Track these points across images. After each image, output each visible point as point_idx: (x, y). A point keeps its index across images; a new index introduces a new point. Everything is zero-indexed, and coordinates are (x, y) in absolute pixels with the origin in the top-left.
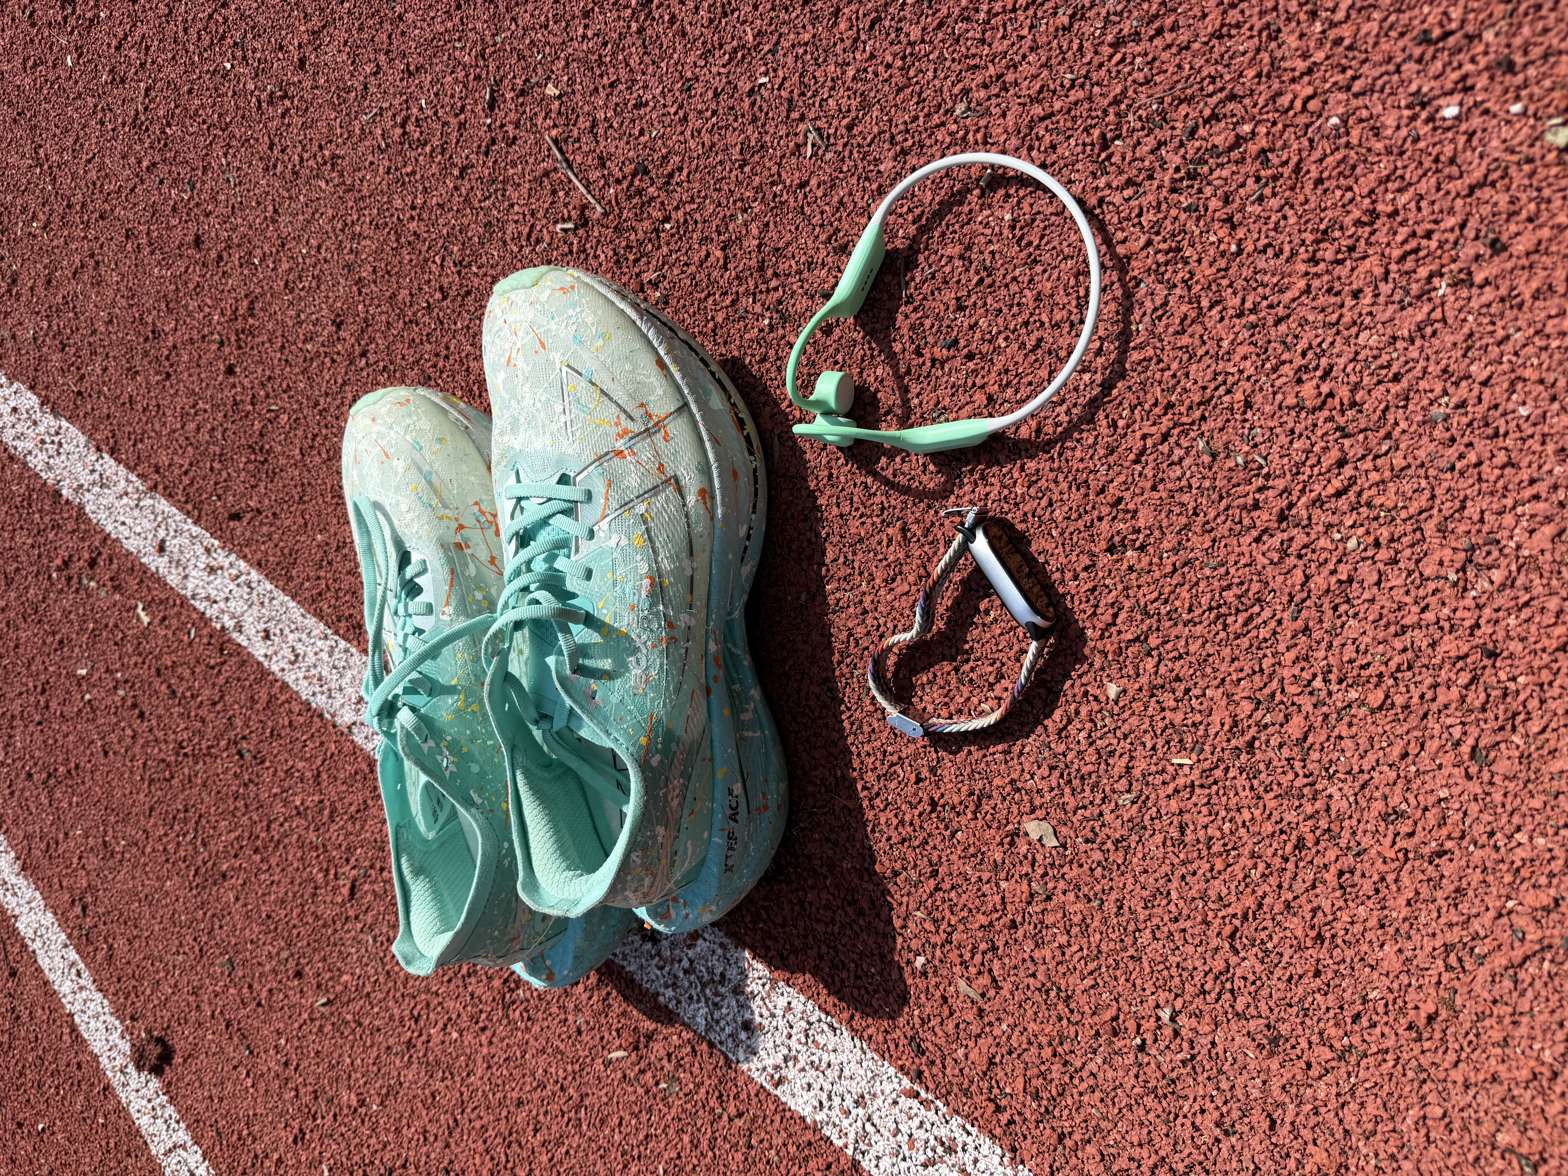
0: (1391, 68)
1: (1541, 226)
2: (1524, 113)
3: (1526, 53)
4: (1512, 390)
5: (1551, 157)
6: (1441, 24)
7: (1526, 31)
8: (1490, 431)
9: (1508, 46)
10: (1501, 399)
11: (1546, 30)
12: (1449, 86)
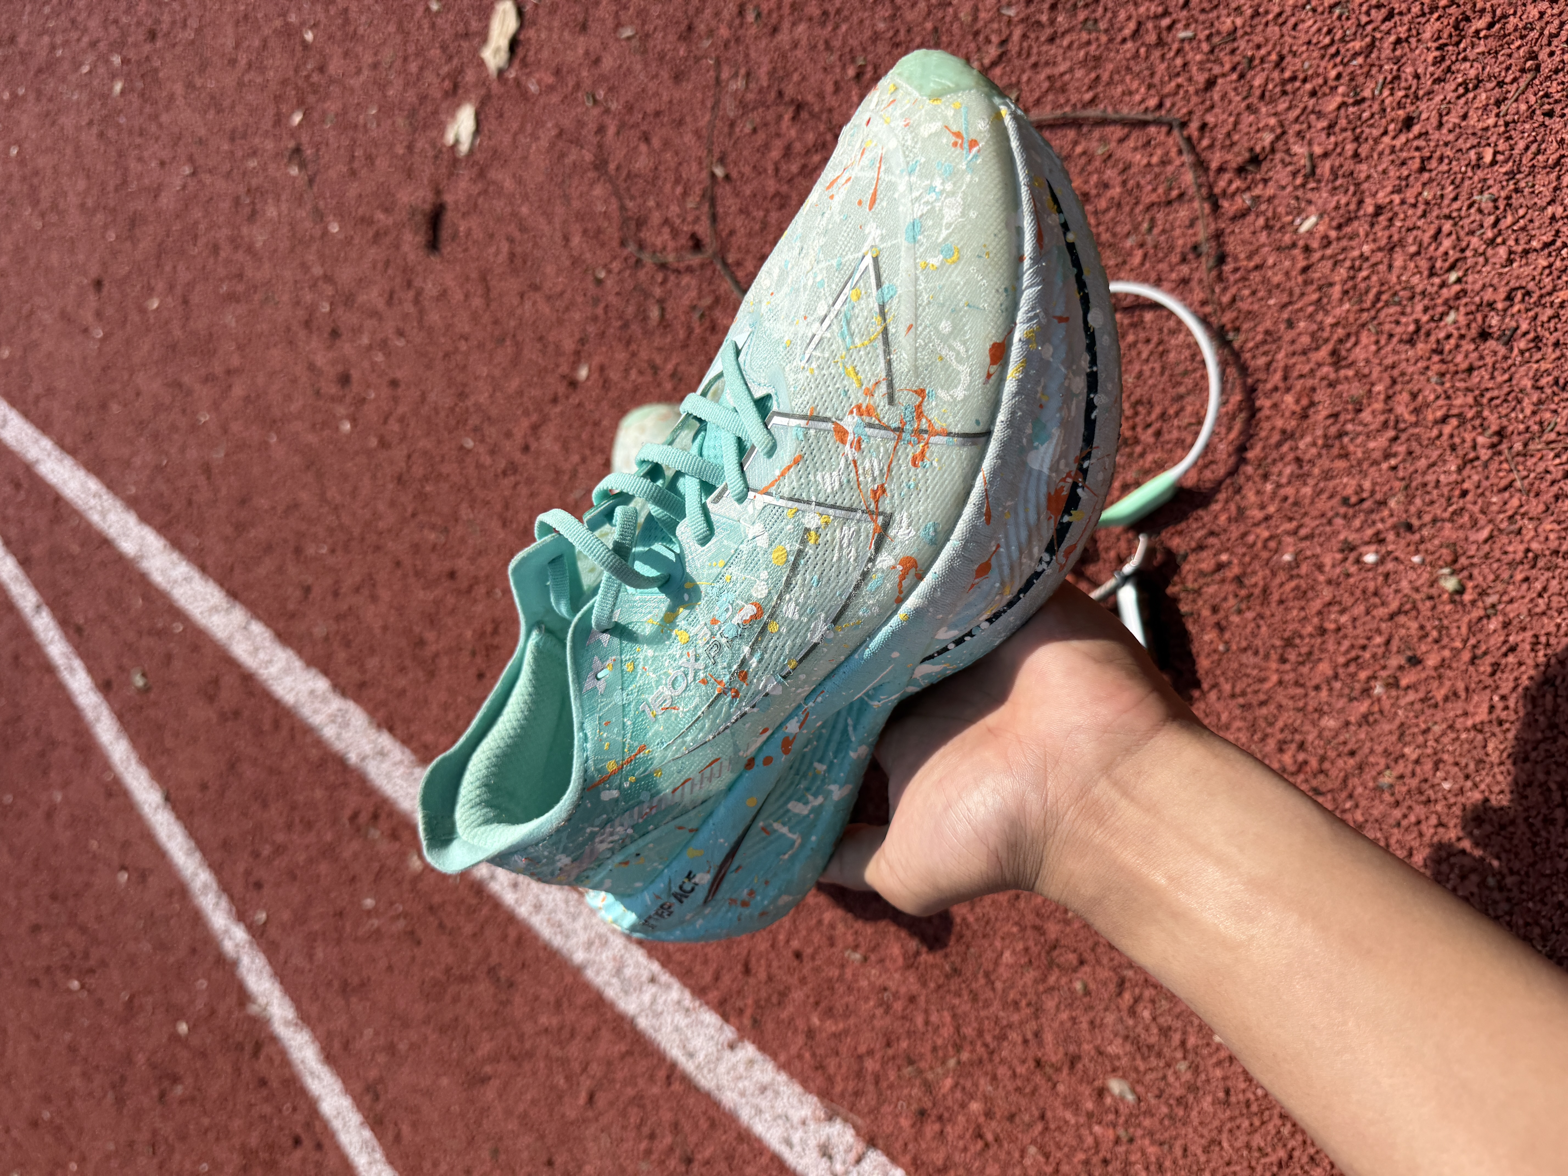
0: (1324, 521)
1: (1444, 647)
2: (1423, 562)
3: (1419, 517)
4: (1436, 769)
5: (1445, 597)
6: (1357, 493)
7: (1418, 502)
8: (1423, 798)
9: (1406, 511)
10: (1429, 775)
11: (1432, 502)
12: (1366, 539)
